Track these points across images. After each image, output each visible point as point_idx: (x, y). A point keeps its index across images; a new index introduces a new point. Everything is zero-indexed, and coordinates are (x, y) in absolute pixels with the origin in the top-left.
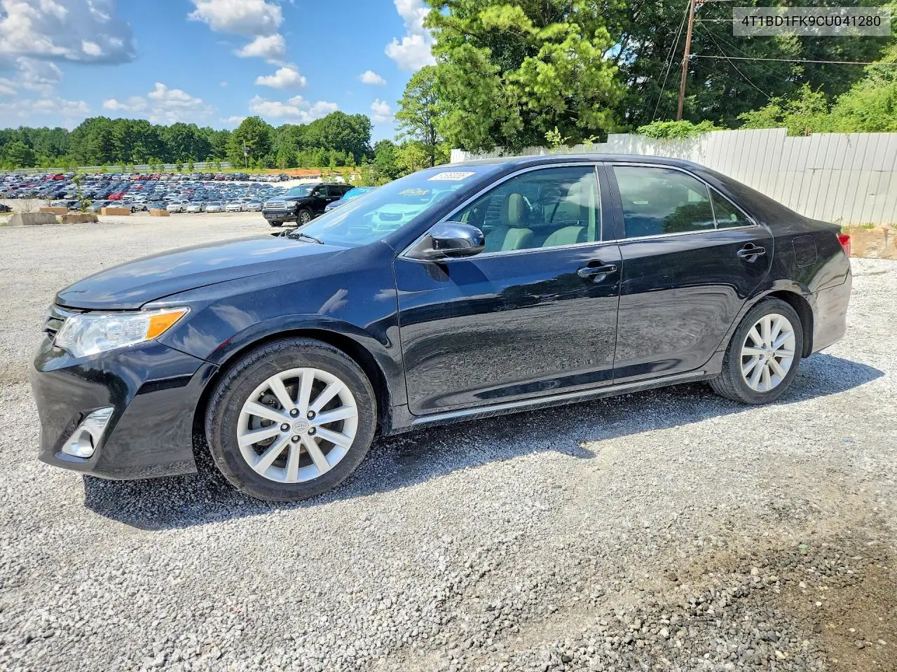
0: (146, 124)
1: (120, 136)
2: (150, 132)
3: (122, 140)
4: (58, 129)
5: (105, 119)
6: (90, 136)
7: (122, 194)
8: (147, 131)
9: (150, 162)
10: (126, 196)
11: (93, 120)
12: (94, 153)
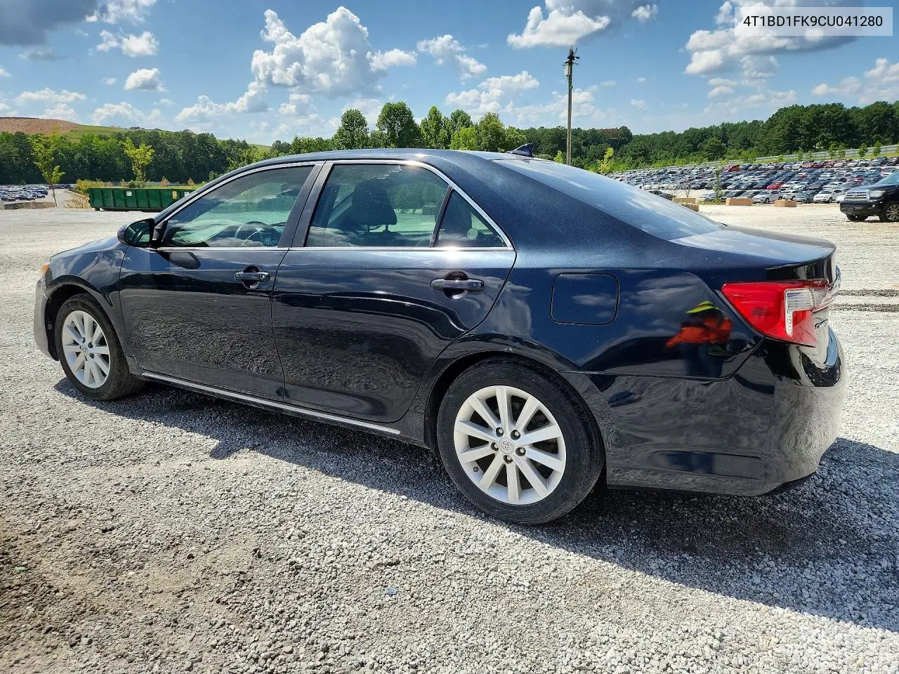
0: (840, 106)
1: (808, 123)
2: (841, 115)
3: (808, 128)
4: (755, 122)
5: (798, 107)
6: (778, 126)
7: (782, 183)
8: (838, 115)
9: (831, 148)
10: (784, 185)
11: (786, 109)
12: (777, 142)
